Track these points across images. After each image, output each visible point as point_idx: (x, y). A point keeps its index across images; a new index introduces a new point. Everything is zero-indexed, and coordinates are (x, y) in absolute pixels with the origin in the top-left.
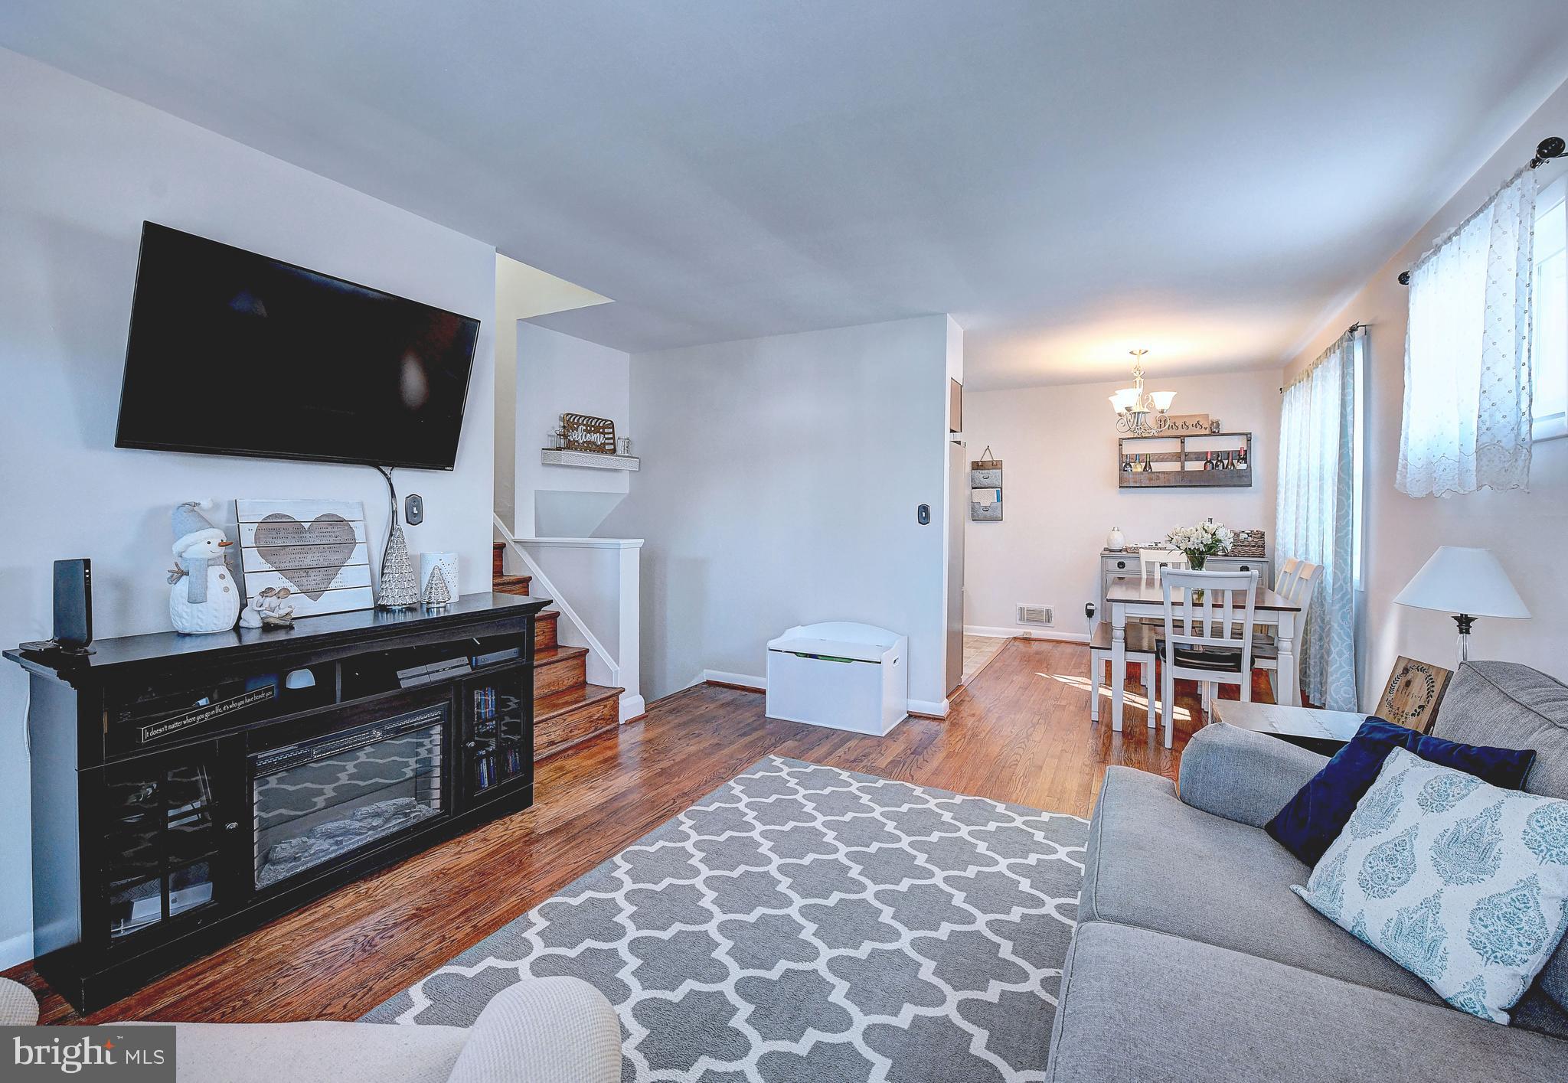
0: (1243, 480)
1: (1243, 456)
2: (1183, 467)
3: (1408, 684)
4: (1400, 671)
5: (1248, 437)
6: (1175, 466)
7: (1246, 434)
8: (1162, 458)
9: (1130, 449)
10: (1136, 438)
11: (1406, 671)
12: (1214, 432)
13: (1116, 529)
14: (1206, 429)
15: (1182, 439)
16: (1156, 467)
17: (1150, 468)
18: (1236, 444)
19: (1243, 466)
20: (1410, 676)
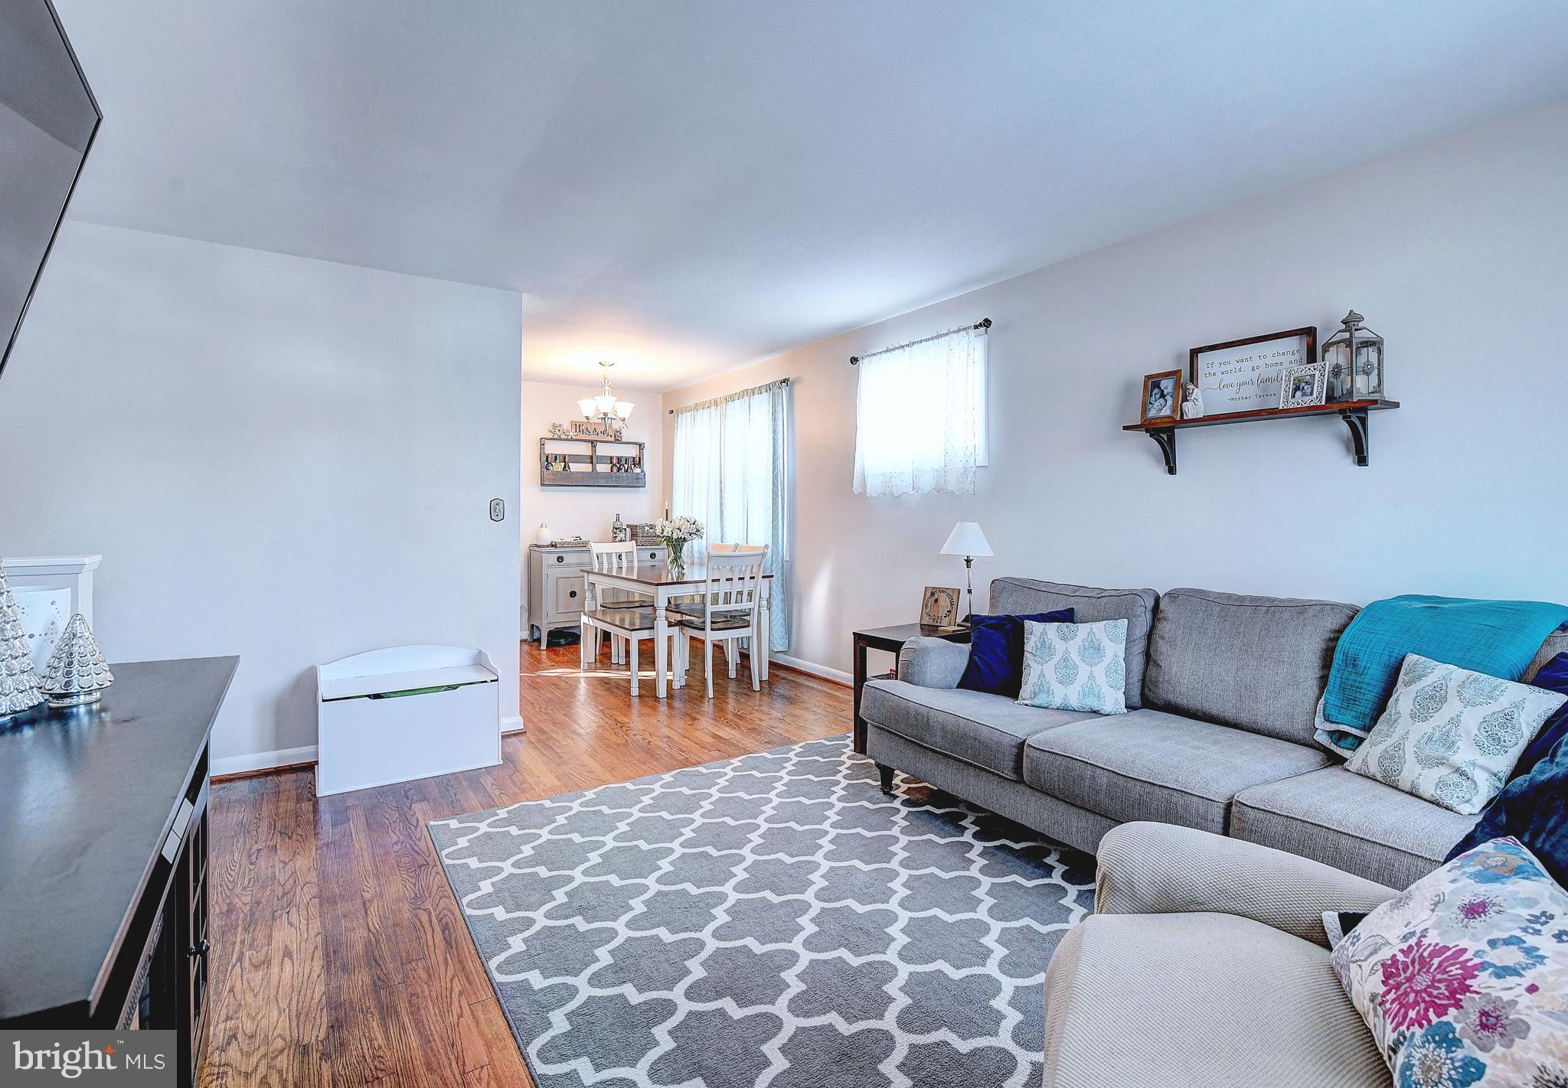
0: (638, 482)
1: (638, 462)
2: (594, 469)
3: (936, 601)
4: (929, 595)
5: (641, 446)
6: (586, 468)
7: (640, 445)
8: (578, 459)
9: (552, 448)
10: (555, 439)
11: (933, 594)
12: (618, 440)
13: (544, 526)
14: (611, 436)
15: (593, 443)
16: (574, 467)
17: (569, 468)
18: (631, 452)
19: (638, 470)
20: (936, 596)
